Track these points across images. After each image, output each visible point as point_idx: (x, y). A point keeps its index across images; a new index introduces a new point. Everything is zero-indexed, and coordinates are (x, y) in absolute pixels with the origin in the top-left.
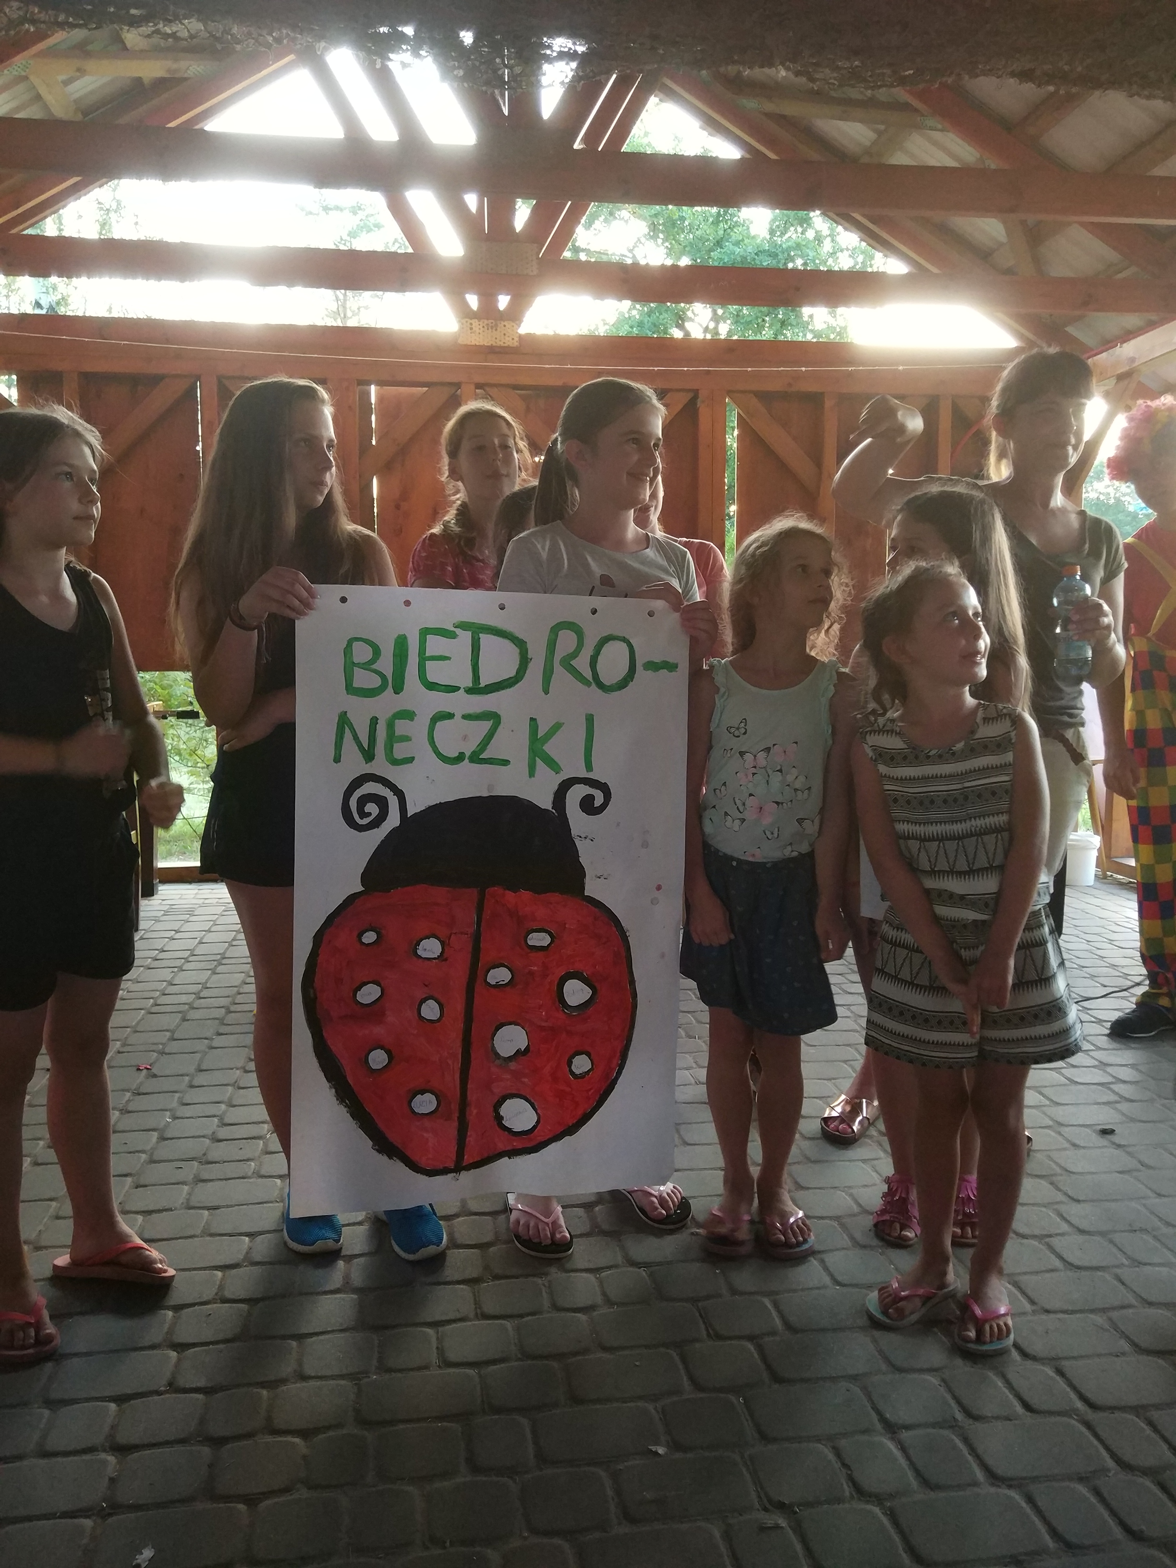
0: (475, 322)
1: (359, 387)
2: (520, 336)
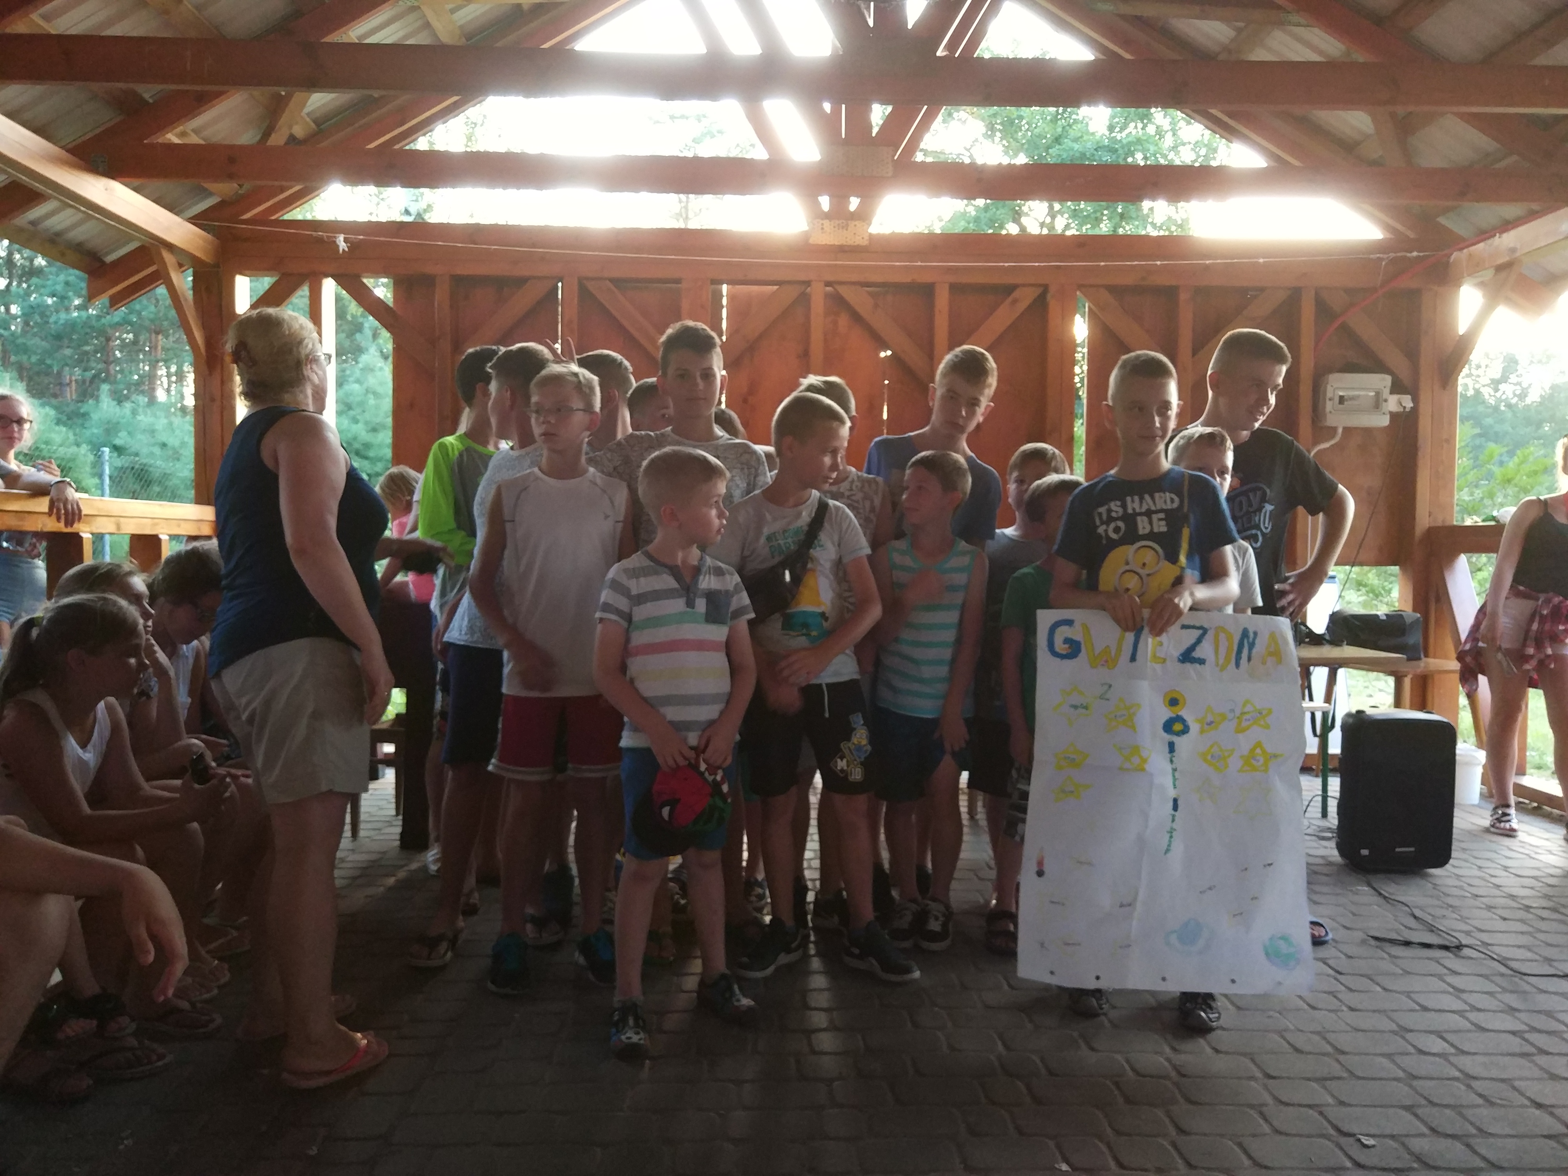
0: (826, 223)
1: (713, 286)
2: (870, 234)
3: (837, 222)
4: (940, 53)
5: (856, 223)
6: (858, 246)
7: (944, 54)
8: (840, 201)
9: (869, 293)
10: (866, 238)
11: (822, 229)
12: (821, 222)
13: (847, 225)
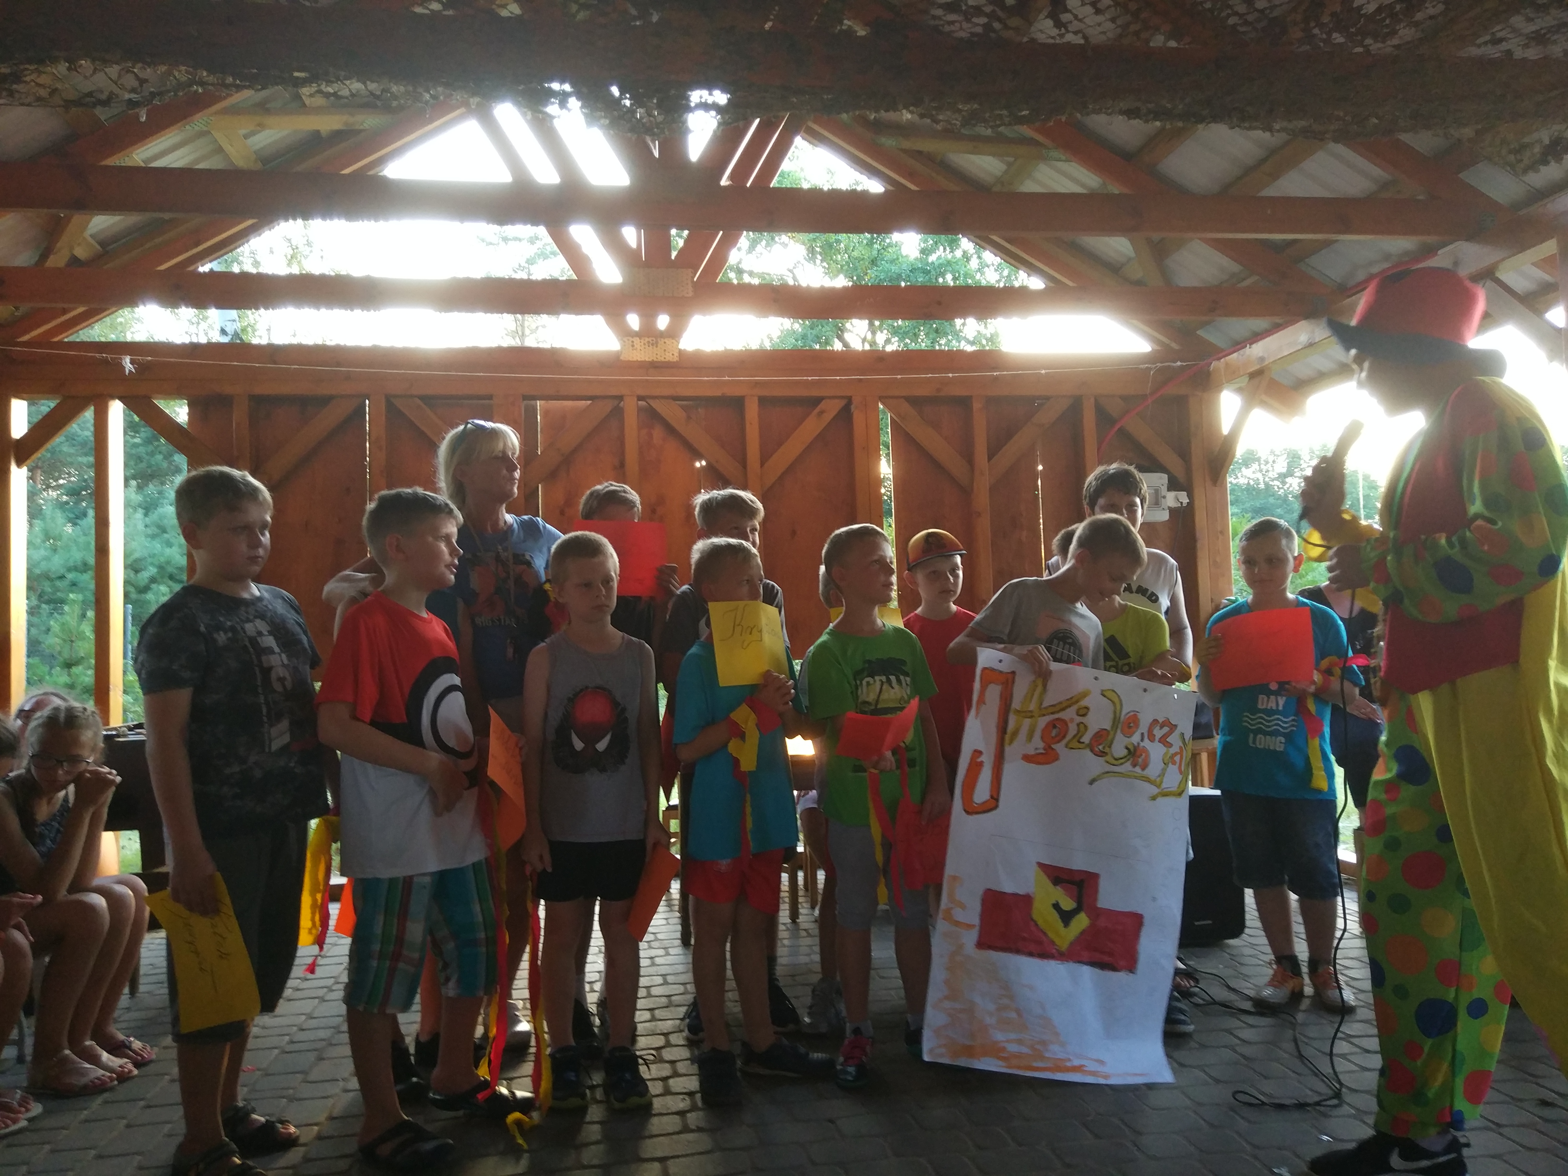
0: (637, 340)
1: (525, 402)
2: (680, 350)
3: (647, 339)
4: (724, 182)
5: (666, 340)
6: (669, 362)
7: (728, 183)
8: (648, 319)
9: (679, 405)
10: (676, 354)
11: (633, 346)
12: (631, 339)
13: (657, 343)
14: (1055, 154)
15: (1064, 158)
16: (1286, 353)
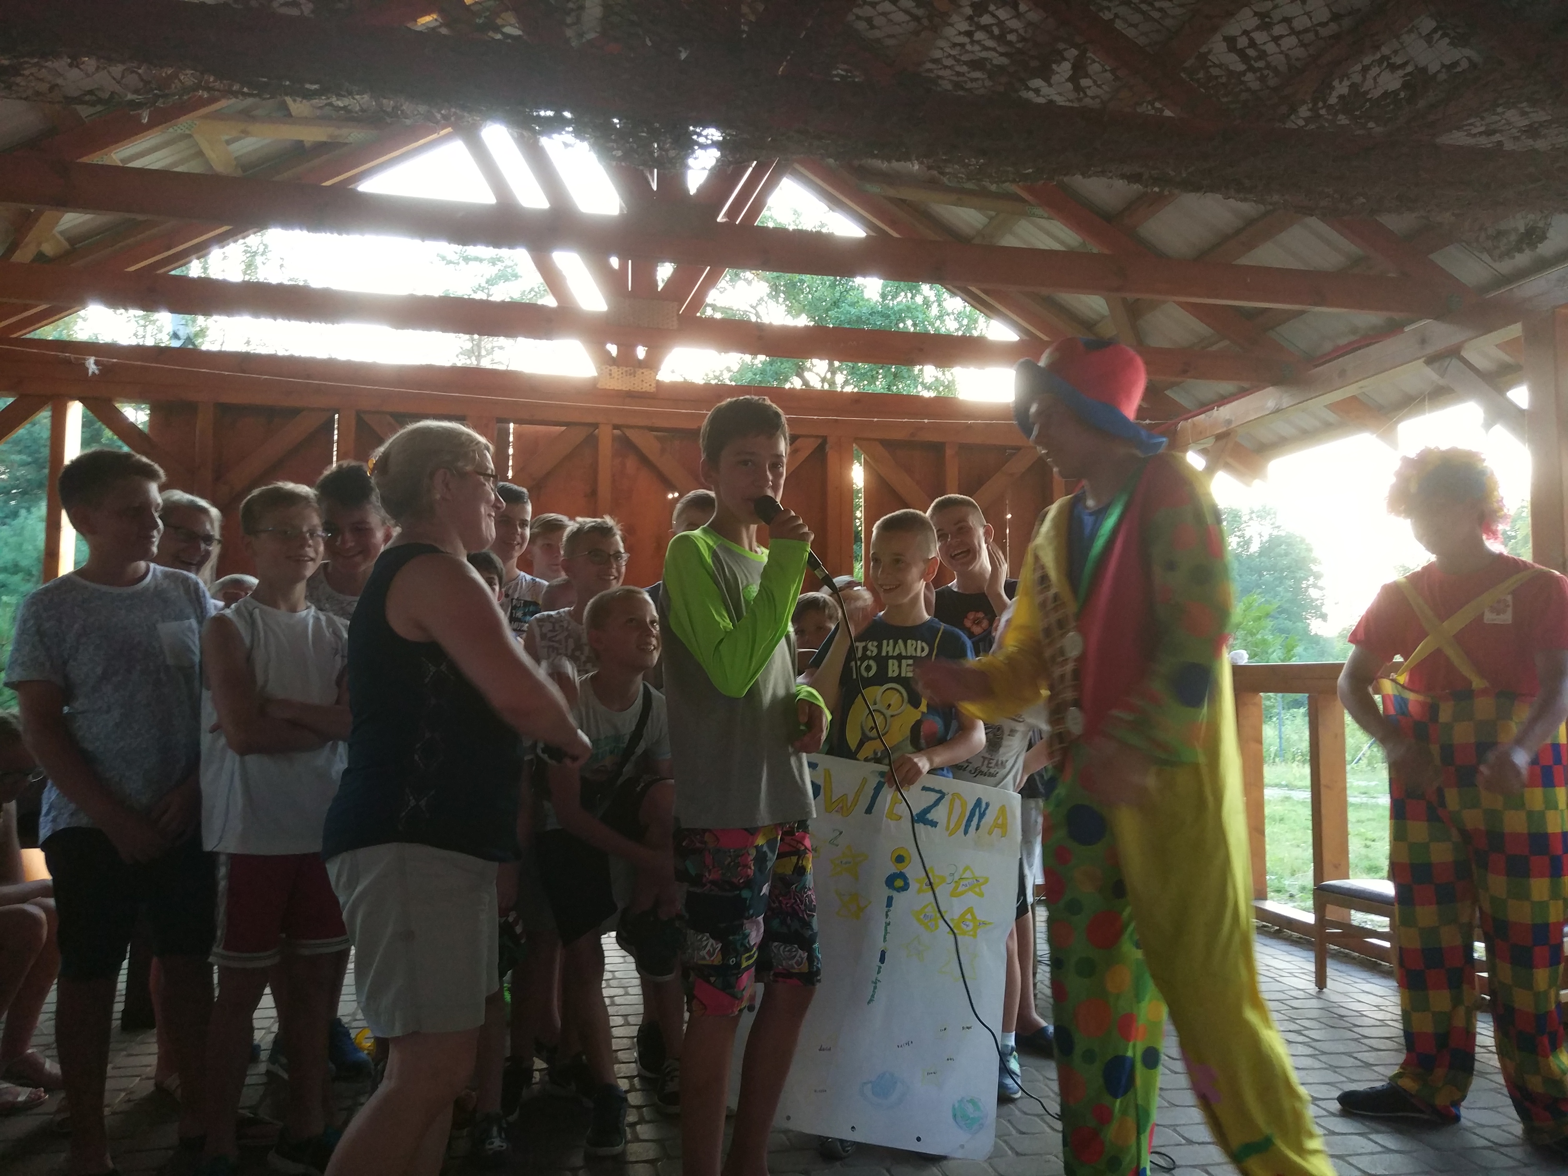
0: (614, 369)
1: (498, 426)
2: (658, 382)
3: (625, 369)
4: (720, 219)
5: (644, 370)
6: (646, 392)
7: (724, 220)
8: (626, 350)
9: (657, 438)
10: (654, 385)
11: (610, 374)
12: (610, 368)
13: (635, 372)
14: (1039, 211)
15: (1046, 215)
16: (1253, 418)
